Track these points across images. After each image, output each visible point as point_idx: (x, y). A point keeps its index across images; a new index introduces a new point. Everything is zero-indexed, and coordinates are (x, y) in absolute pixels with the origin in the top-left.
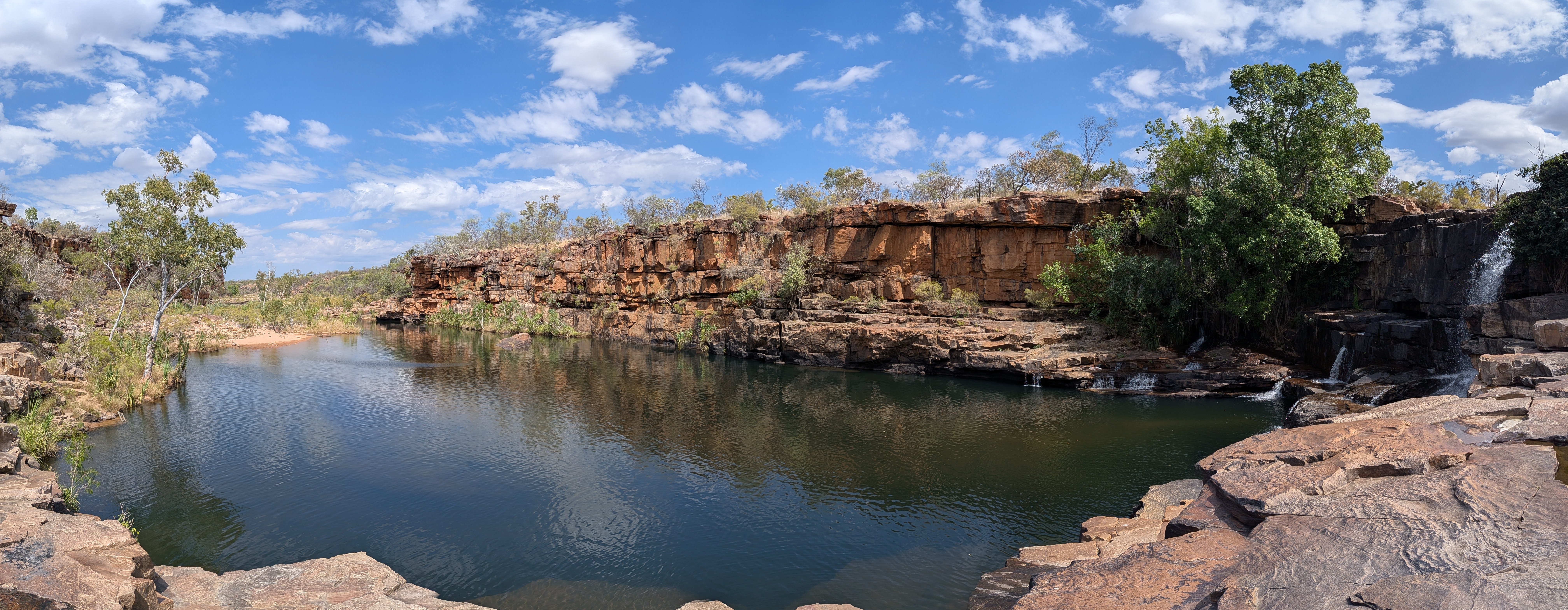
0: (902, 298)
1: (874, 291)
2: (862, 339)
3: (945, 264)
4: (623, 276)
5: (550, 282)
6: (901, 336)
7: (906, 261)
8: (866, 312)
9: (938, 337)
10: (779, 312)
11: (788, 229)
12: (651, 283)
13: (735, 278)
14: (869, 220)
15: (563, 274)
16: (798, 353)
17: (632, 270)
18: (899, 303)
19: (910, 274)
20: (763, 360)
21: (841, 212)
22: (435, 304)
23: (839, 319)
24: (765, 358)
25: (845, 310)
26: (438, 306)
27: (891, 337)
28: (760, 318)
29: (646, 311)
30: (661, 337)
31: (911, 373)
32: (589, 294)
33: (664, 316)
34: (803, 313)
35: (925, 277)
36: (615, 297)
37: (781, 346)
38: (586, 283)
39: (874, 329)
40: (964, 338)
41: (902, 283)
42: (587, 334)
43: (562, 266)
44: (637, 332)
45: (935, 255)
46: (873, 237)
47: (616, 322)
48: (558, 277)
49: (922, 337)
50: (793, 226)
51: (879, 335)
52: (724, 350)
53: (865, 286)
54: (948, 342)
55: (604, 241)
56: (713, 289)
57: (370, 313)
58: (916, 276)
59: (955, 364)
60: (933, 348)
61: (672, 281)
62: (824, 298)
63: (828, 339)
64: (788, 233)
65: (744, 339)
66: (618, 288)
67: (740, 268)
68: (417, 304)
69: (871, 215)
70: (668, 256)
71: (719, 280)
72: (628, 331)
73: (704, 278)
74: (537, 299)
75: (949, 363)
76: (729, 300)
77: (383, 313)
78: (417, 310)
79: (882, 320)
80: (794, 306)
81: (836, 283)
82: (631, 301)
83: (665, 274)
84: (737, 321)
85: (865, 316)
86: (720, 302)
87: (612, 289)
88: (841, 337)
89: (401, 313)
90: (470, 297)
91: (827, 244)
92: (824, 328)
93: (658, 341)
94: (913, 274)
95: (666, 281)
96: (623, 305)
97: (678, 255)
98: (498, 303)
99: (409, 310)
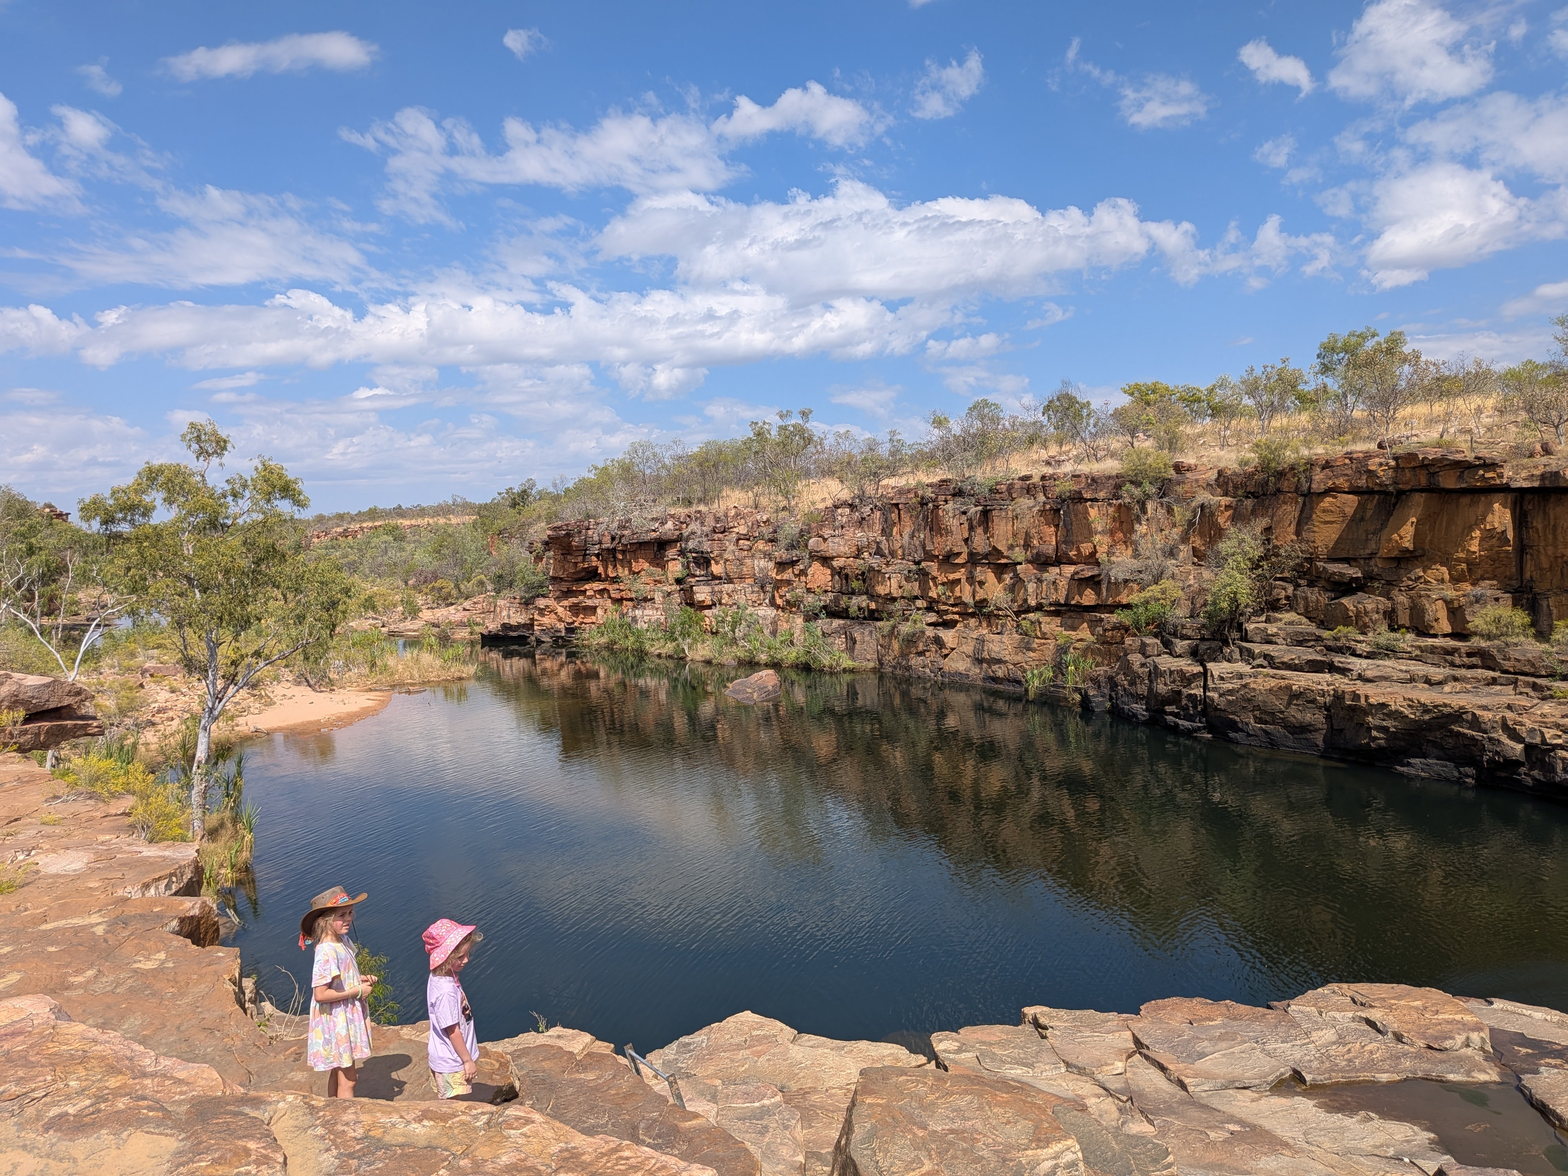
0: (1448, 629)
1: (1390, 616)
2: (1353, 709)
3: (1545, 564)
4: (933, 567)
5: (803, 573)
6: (1426, 711)
7: (1459, 560)
8: (1369, 656)
9: (1504, 719)
10: (1203, 646)
11: (1226, 494)
12: (981, 583)
13: (1126, 581)
14: (1380, 485)
15: (826, 560)
16: (1235, 722)
17: (948, 560)
18: (1438, 642)
19: (1467, 587)
20: (1175, 729)
21: (1327, 465)
22: (594, 609)
23: (1315, 667)
24: (1177, 725)
25: (1329, 649)
26: (599, 611)
27: (1406, 712)
28: (1171, 654)
29: (976, 630)
30: (1000, 674)
31: (1447, 780)
32: (872, 597)
33: (1005, 638)
34: (1249, 650)
35: (1499, 594)
36: (920, 603)
37: (1206, 708)
38: (868, 577)
39: (1374, 694)
40: (1557, 726)
41: (1448, 602)
42: (871, 665)
43: (823, 547)
44: (958, 664)
45: (1522, 548)
46: (1390, 514)
47: (921, 648)
48: (816, 565)
49: (1470, 717)
50: (1236, 487)
51: (1383, 705)
52: (1108, 704)
53: (1369, 607)
54: (1523, 732)
55: (897, 505)
56: (1089, 598)
57: (469, 624)
58: (1478, 590)
59: (1535, 773)
60: (1491, 739)
61: (1018, 581)
62: (1291, 623)
63: (1289, 704)
64: (1225, 500)
65: (1142, 689)
66: (925, 588)
67: (1136, 564)
68: (560, 610)
69: (1385, 476)
70: (1010, 535)
71: (1099, 583)
72: (943, 663)
73: (1072, 578)
74: (779, 601)
75: (1523, 770)
76: (1114, 618)
77: (493, 626)
78: (560, 620)
79: (1396, 675)
80: (1235, 635)
81: (1316, 596)
82: (946, 612)
83: (1006, 565)
84: (1129, 657)
85: (1365, 663)
86: (1101, 620)
87: (914, 588)
88: (1313, 701)
89: (530, 626)
90: (658, 597)
91: (1299, 525)
92: (1283, 683)
93: (995, 679)
94: (1473, 584)
95: (1008, 578)
96: (932, 617)
97: (1028, 536)
98: (709, 607)
99: (546, 620)
